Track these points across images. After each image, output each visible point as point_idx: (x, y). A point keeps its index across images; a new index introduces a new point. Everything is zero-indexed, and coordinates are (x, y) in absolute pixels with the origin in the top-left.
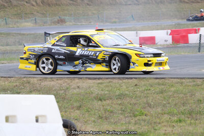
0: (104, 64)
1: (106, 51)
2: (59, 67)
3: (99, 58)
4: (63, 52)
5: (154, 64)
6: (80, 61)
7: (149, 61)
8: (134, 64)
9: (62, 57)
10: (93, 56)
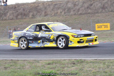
0: (54, 42)
1: (55, 34)
2: (30, 44)
3: (51, 38)
4: (32, 35)
5: (85, 42)
6: (41, 41)
7: (80, 40)
8: (71, 42)
9: (31, 38)
10: (48, 37)
